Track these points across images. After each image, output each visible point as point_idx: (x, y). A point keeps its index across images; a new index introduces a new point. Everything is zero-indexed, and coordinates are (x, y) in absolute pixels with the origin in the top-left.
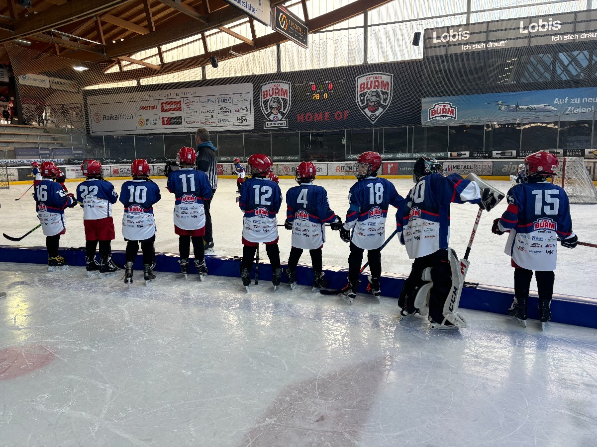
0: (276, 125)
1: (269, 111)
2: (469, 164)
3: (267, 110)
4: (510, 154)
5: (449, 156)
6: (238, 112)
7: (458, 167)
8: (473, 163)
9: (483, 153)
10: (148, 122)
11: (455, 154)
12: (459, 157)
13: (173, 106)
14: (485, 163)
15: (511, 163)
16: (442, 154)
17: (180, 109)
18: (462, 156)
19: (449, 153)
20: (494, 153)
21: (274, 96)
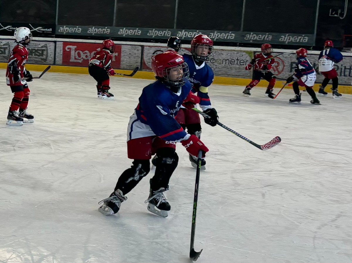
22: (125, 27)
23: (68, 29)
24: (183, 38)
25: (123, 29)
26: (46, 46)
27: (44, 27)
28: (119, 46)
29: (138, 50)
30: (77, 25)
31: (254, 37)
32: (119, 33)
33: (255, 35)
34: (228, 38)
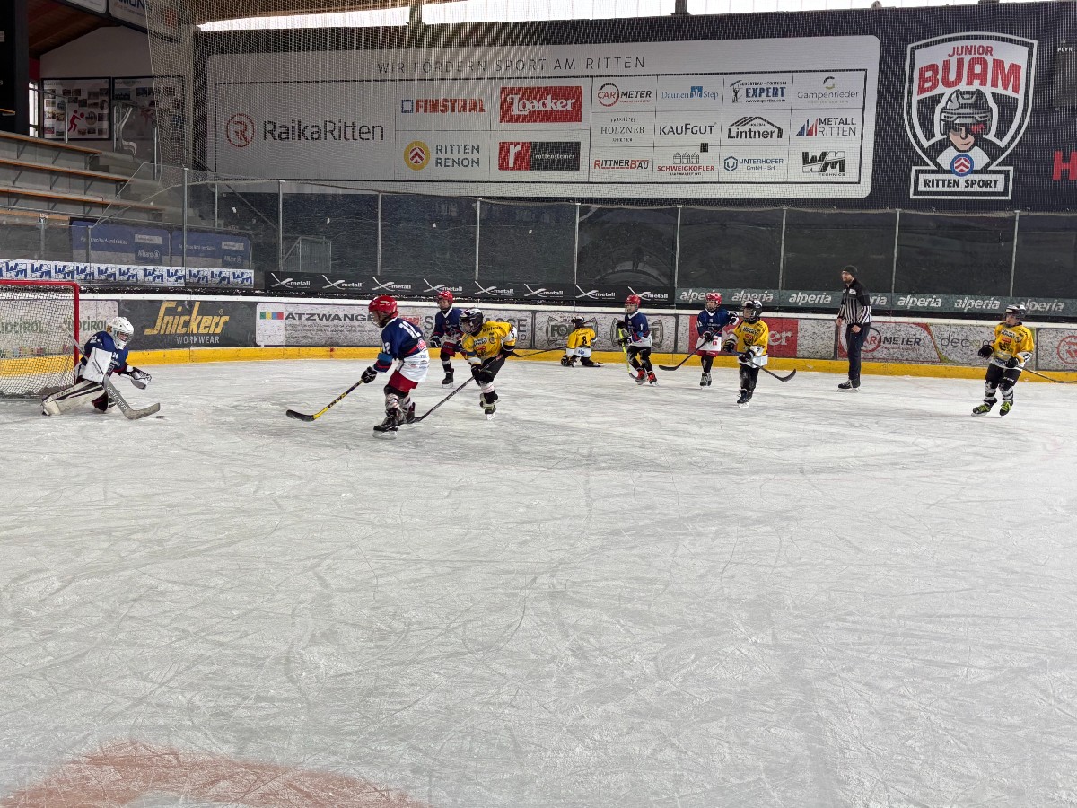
0: (962, 188)
1: (939, 137)
3: (929, 133)
6: (810, 133)
10: (443, 156)
13: (551, 104)
17: (574, 115)
21: (963, 86)
22: (800, 290)
23: (697, 294)
24: (909, 308)
25: (797, 294)
26: (659, 322)
27: (655, 291)
28: (795, 321)
29: (829, 328)
30: (713, 288)
31: (1034, 305)
32: (790, 300)
33: (1034, 303)
34: (989, 308)
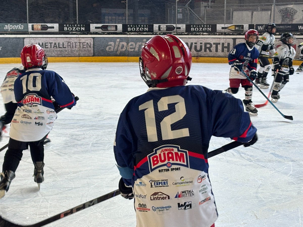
2: (61, 41)
4: (114, 28)
5: (30, 30)
7: (45, 45)
8: (66, 40)
9: (77, 26)
11: (38, 26)
12: (44, 31)
14: (83, 40)
15: (118, 40)
16: (20, 27)
18: (49, 30)
19: (30, 25)
20: (93, 27)
